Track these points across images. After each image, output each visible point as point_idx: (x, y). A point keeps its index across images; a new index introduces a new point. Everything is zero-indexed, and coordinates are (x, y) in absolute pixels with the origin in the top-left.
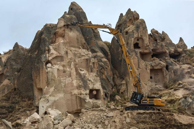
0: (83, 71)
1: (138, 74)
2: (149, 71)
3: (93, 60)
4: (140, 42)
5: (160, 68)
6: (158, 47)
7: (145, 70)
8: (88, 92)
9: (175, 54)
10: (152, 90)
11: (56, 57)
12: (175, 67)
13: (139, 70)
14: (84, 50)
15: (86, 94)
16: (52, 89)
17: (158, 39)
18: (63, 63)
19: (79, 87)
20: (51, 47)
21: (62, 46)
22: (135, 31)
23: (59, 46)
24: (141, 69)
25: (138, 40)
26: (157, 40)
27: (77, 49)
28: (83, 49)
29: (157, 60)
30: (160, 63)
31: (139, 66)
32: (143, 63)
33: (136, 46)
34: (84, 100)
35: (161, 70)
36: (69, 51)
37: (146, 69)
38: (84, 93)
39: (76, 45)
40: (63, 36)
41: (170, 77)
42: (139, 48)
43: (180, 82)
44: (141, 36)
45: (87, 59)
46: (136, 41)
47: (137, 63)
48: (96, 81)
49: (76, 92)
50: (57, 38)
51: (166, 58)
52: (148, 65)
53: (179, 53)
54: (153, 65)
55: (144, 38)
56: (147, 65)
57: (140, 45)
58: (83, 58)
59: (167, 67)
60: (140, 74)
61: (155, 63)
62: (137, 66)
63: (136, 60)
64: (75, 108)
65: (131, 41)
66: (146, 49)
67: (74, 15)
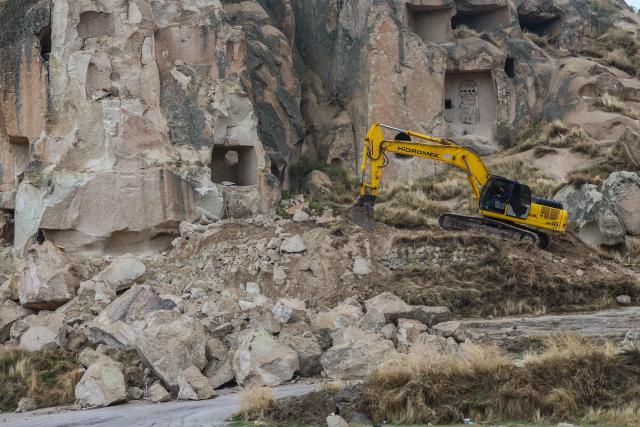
1: (401, 90)
2: (440, 78)
5: (482, 68)
7: (428, 74)
8: (205, 152)
9: (542, 14)
12: (540, 67)
13: (404, 74)
15: (201, 163)
24: (411, 71)
29: (473, 38)
30: (484, 49)
31: (402, 57)
32: (417, 50)
35: (486, 75)
37: (431, 70)
41: (522, 104)
43: (558, 123)
45: (204, 29)
47: (397, 48)
51: (508, 30)
52: (437, 54)
54: (457, 56)
56: (433, 56)
59: (509, 66)
60: (405, 88)
61: (467, 49)
62: (397, 57)
63: (392, 36)
64: (156, 218)
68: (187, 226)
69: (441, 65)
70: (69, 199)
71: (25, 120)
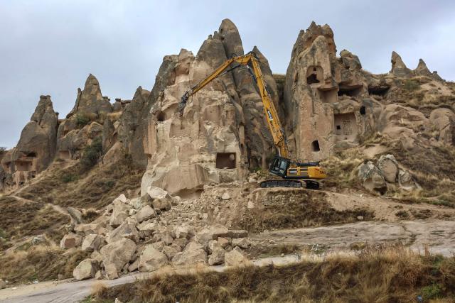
0: (210, 124)
1: (314, 123)
2: (331, 118)
3: (228, 107)
4: (318, 73)
5: (350, 112)
6: (352, 78)
8: (214, 157)
10: (336, 147)
11: (172, 107)
13: (315, 117)
14: (217, 92)
15: (211, 161)
16: (162, 156)
17: (350, 65)
19: (201, 151)
20: (166, 91)
22: (308, 56)
23: (178, 88)
24: (318, 116)
25: (315, 70)
26: (349, 67)
27: (205, 92)
28: (216, 90)
29: (347, 100)
30: (350, 104)
31: (314, 111)
32: (320, 106)
33: (312, 79)
34: (207, 170)
35: (352, 115)
37: (326, 115)
38: (208, 160)
40: (186, 73)
41: (368, 125)
42: (318, 82)
43: (379, 133)
44: (319, 63)
45: (219, 106)
46: (312, 72)
47: (311, 106)
48: (229, 139)
49: (195, 158)
50: (178, 75)
51: (363, 95)
52: (329, 108)
53: (387, 85)
54: (339, 108)
55: (323, 65)
56: (327, 109)
57: (318, 78)
58: (214, 104)
61: (343, 104)
62: (311, 111)
63: (309, 102)
64: (195, 184)
65: (303, 73)
66: (327, 83)
67: (223, 39)
68: (206, 187)
69: (331, 112)
70: (163, 178)
71: (150, 147)
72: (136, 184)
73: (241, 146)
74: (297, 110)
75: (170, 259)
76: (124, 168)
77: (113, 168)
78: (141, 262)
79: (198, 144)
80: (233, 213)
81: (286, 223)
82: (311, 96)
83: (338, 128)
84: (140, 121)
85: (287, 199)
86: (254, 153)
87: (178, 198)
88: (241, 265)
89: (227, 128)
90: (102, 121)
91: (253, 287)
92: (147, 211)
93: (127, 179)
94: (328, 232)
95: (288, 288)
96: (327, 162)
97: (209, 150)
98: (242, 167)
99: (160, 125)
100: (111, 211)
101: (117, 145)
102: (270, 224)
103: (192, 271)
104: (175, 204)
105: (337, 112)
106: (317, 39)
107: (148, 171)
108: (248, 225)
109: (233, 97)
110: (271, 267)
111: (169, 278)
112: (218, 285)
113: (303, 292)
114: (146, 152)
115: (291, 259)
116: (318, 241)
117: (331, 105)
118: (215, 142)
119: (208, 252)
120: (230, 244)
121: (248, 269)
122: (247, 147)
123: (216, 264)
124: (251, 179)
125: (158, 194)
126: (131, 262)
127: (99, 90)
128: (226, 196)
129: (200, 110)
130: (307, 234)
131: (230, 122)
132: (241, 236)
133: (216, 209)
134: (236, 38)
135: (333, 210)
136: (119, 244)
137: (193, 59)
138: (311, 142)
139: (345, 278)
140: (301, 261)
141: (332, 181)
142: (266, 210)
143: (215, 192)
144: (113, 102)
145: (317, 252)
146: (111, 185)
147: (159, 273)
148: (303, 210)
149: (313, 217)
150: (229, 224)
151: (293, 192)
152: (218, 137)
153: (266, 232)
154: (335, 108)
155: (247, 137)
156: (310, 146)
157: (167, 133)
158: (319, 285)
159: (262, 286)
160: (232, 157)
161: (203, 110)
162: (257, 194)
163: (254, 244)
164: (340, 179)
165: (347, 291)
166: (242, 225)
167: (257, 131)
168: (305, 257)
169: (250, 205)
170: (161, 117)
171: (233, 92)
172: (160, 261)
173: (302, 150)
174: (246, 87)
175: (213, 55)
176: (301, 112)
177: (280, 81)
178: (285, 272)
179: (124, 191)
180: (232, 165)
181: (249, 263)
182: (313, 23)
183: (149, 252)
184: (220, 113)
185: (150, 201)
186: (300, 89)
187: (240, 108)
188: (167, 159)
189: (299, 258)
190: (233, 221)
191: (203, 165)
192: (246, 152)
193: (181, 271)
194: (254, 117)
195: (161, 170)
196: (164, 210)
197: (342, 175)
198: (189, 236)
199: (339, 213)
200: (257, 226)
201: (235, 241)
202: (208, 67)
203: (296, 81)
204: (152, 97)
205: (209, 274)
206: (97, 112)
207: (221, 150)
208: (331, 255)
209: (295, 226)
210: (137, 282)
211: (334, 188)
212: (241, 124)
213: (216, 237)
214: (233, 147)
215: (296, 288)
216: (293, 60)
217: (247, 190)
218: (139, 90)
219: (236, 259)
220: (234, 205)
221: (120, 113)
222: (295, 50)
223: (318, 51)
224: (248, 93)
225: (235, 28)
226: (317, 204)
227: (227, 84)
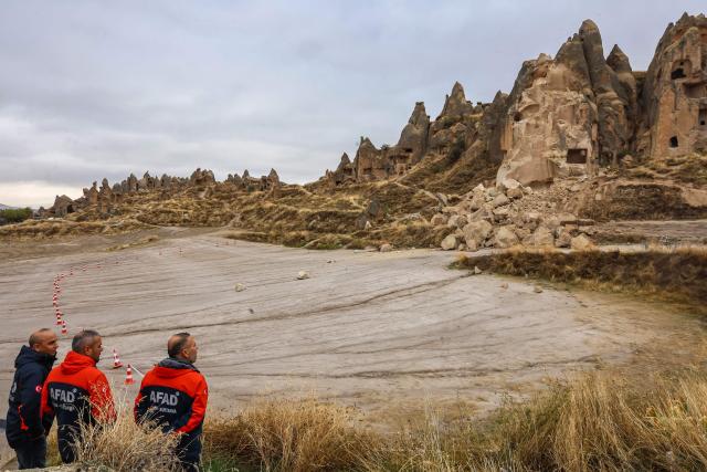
0: (565, 123)
3: (583, 106)
4: (685, 68)
7: (688, 112)
8: (565, 153)
11: (529, 108)
13: (676, 113)
14: (573, 93)
15: (562, 157)
16: (517, 151)
18: (537, 114)
19: (553, 147)
20: (524, 94)
21: (539, 90)
22: (676, 51)
23: (534, 91)
24: (680, 112)
27: (561, 93)
28: (571, 90)
31: (675, 106)
32: (684, 102)
33: (677, 74)
34: (557, 165)
36: (548, 98)
37: (690, 110)
38: (559, 155)
39: (562, 86)
40: (544, 76)
42: (684, 76)
44: (687, 56)
45: (574, 106)
46: (678, 67)
47: (673, 102)
48: (582, 137)
49: (547, 154)
50: (536, 79)
52: (694, 103)
55: (692, 59)
56: (692, 104)
57: (685, 72)
58: (569, 104)
60: (676, 119)
63: (671, 98)
64: (546, 176)
65: (668, 68)
66: (694, 77)
67: (582, 40)
68: (556, 179)
69: (696, 107)
70: (516, 171)
71: (506, 144)
72: (492, 175)
73: (593, 143)
74: (657, 108)
75: (521, 239)
76: (483, 163)
77: (473, 162)
78: (497, 240)
79: (550, 141)
80: (581, 204)
81: (634, 215)
82: (674, 92)
83: (703, 123)
84: (498, 121)
85: (638, 193)
86: (605, 149)
87: (529, 189)
88: (587, 250)
89: (580, 126)
90: (465, 122)
91: (597, 269)
92: (502, 198)
93: (484, 171)
94: (679, 225)
95: (632, 273)
96: (685, 158)
97: (561, 146)
98: (592, 162)
99: (516, 125)
100: (471, 197)
101: (478, 142)
102: (616, 216)
103: (541, 251)
104: (526, 194)
105: (702, 107)
106: (688, 32)
107: (503, 165)
108: (594, 214)
109: (588, 96)
110: (616, 254)
111: (520, 255)
112: (564, 264)
113: (648, 278)
114: (503, 148)
115: (638, 248)
116: (668, 233)
117: (697, 100)
118: (568, 139)
119: (555, 236)
120: (576, 231)
121: (594, 254)
122: (599, 144)
123: (562, 247)
124: (601, 174)
125: (512, 185)
126: (487, 240)
127: (463, 96)
128: (575, 188)
129: (554, 110)
130: (657, 226)
131: (583, 121)
132: (588, 224)
133: (565, 199)
134: (597, 38)
135: (688, 205)
136: (477, 224)
137: (550, 62)
138: (669, 139)
139: (695, 270)
140: (648, 250)
141: (690, 177)
142: (614, 202)
143: (564, 184)
144: (474, 105)
145: (666, 244)
146: (471, 176)
147: (511, 249)
148: (653, 203)
149: (663, 211)
150: (576, 213)
151: (645, 186)
152: (571, 134)
153: (613, 222)
154: (702, 103)
155: (599, 134)
156: (668, 142)
157: (523, 131)
158: (666, 273)
159: (606, 269)
160: (583, 153)
161: (558, 110)
162: (606, 188)
163: (600, 232)
164: (699, 175)
165: (696, 281)
166: (588, 215)
167: (610, 128)
168: (652, 247)
169: (598, 197)
170: (518, 117)
171: (588, 91)
172: (512, 240)
173: (659, 145)
174: (603, 86)
175: (571, 58)
176: (661, 109)
177: (641, 79)
178: (630, 259)
179: (482, 181)
180: (583, 160)
181: (594, 248)
182: (686, 14)
183: (503, 232)
184: (574, 113)
185: (505, 190)
186: (662, 84)
187: (594, 106)
188: (521, 155)
189: (646, 247)
190: (581, 210)
191: (555, 160)
192: (597, 149)
193: (530, 250)
194: (609, 114)
195: (515, 165)
196: (516, 198)
197: (701, 171)
198: (538, 222)
199: (693, 208)
200: (603, 216)
201: (581, 228)
202: (566, 69)
203: (659, 76)
204: (510, 100)
205: (556, 255)
206: (461, 115)
207: (571, 146)
208: (682, 247)
209: (643, 218)
210: (493, 255)
211: (690, 185)
212: (595, 122)
213: (563, 224)
214: (585, 143)
215: (641, 274)
216: (656, 56)
217: (596, 183)
218: (499, 94)
219: (582, 243)
220: (582, 197)
221: (481, 115)
222: (660, 45)
223: (689, 43)
224: (604, 91)
225: (596, 28)
226: (669, 198)
227: (583, 84)
